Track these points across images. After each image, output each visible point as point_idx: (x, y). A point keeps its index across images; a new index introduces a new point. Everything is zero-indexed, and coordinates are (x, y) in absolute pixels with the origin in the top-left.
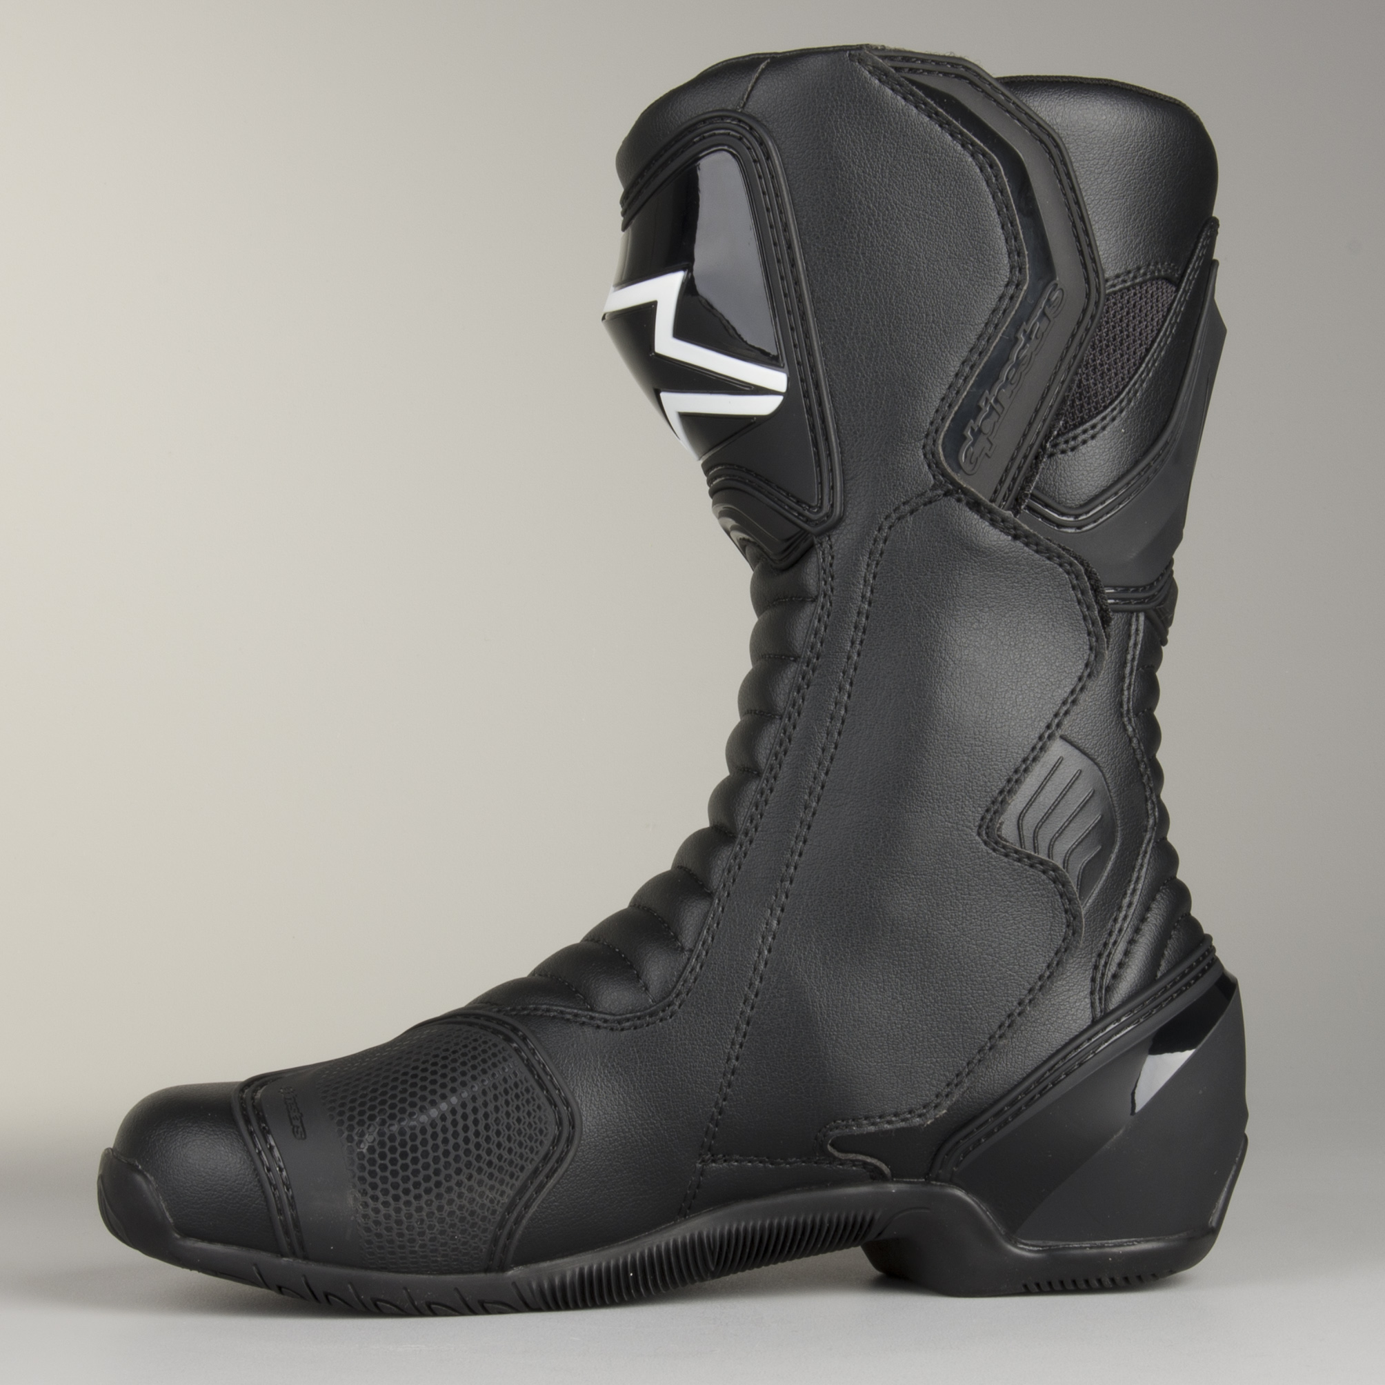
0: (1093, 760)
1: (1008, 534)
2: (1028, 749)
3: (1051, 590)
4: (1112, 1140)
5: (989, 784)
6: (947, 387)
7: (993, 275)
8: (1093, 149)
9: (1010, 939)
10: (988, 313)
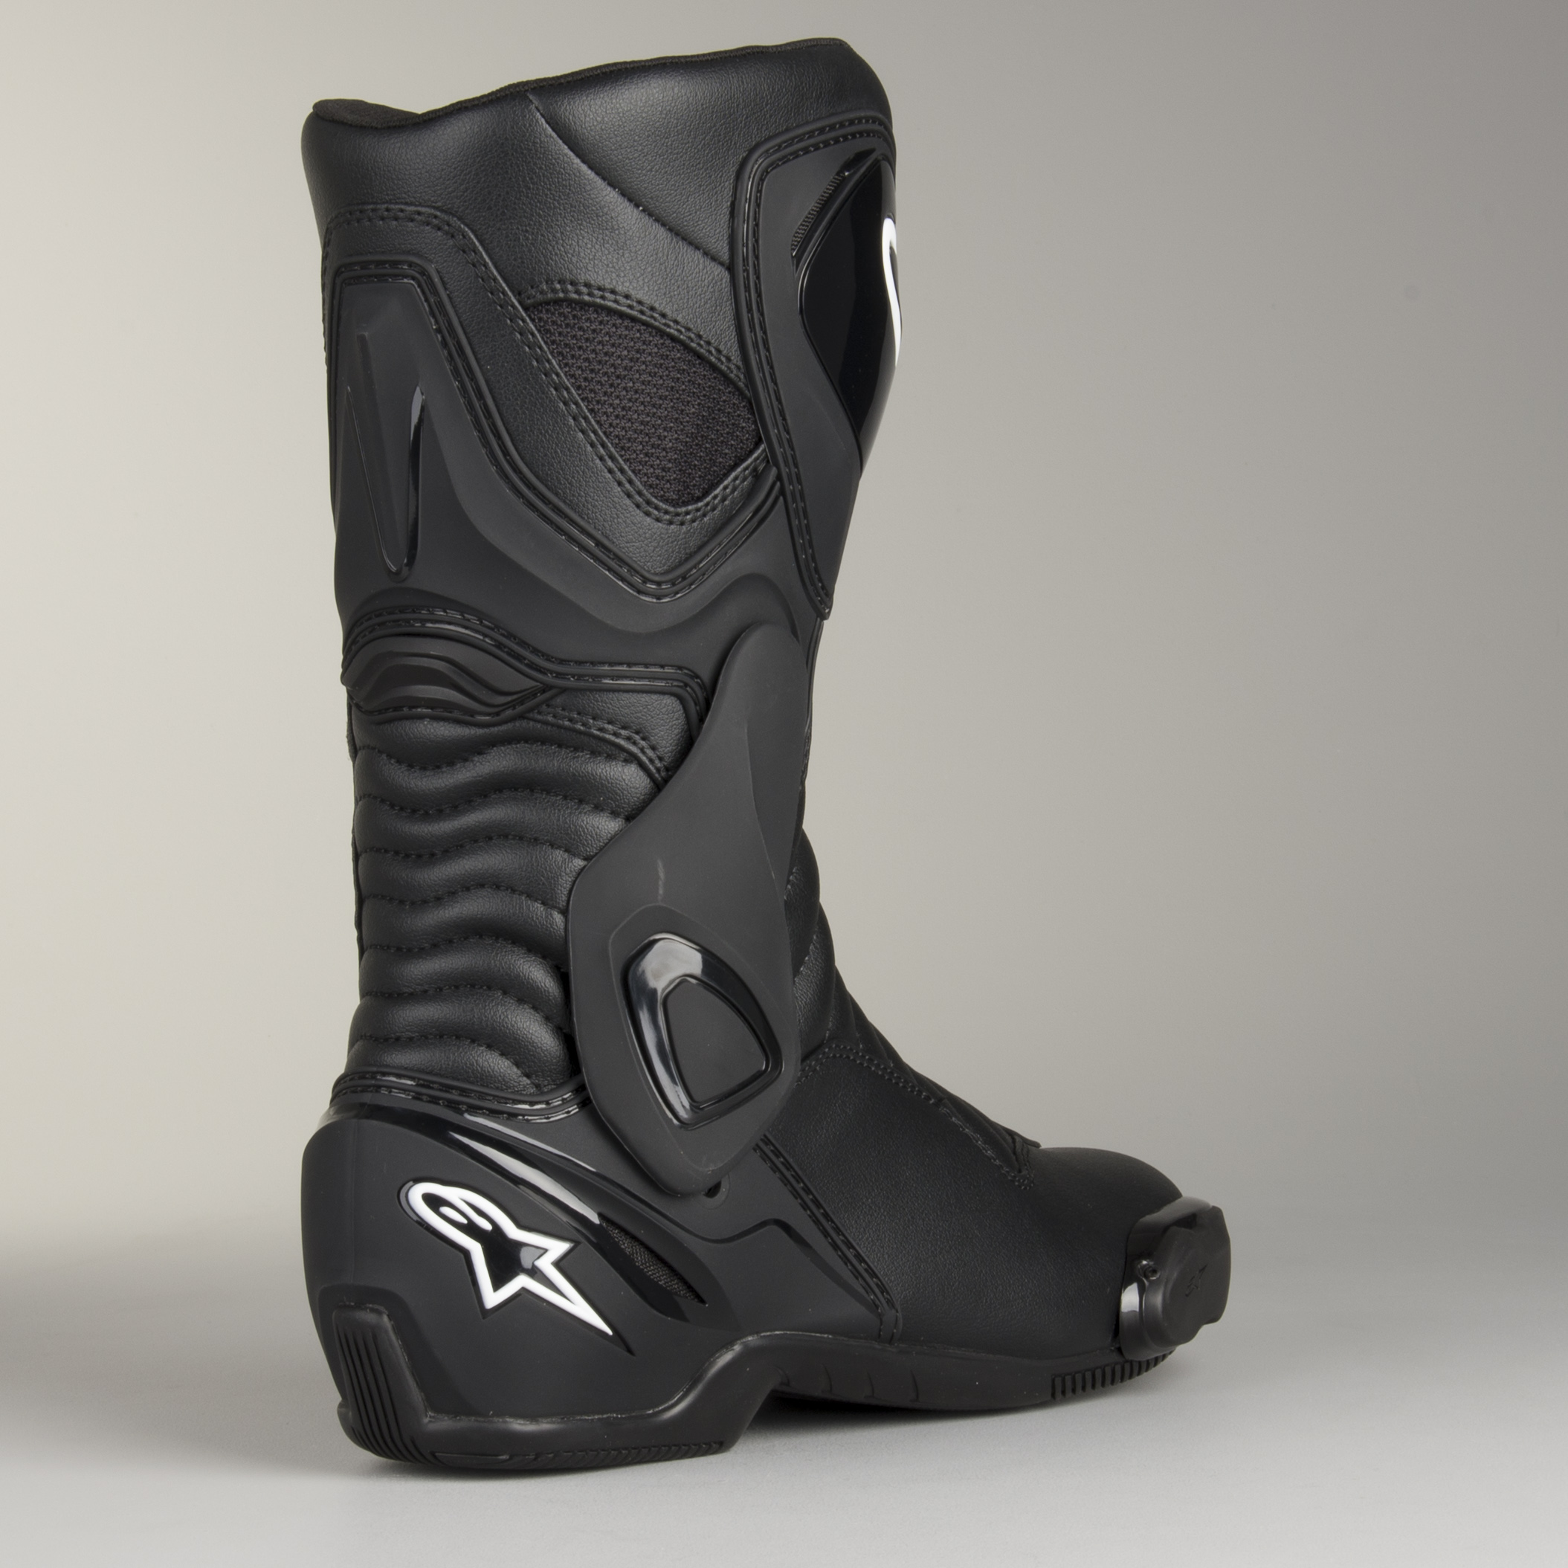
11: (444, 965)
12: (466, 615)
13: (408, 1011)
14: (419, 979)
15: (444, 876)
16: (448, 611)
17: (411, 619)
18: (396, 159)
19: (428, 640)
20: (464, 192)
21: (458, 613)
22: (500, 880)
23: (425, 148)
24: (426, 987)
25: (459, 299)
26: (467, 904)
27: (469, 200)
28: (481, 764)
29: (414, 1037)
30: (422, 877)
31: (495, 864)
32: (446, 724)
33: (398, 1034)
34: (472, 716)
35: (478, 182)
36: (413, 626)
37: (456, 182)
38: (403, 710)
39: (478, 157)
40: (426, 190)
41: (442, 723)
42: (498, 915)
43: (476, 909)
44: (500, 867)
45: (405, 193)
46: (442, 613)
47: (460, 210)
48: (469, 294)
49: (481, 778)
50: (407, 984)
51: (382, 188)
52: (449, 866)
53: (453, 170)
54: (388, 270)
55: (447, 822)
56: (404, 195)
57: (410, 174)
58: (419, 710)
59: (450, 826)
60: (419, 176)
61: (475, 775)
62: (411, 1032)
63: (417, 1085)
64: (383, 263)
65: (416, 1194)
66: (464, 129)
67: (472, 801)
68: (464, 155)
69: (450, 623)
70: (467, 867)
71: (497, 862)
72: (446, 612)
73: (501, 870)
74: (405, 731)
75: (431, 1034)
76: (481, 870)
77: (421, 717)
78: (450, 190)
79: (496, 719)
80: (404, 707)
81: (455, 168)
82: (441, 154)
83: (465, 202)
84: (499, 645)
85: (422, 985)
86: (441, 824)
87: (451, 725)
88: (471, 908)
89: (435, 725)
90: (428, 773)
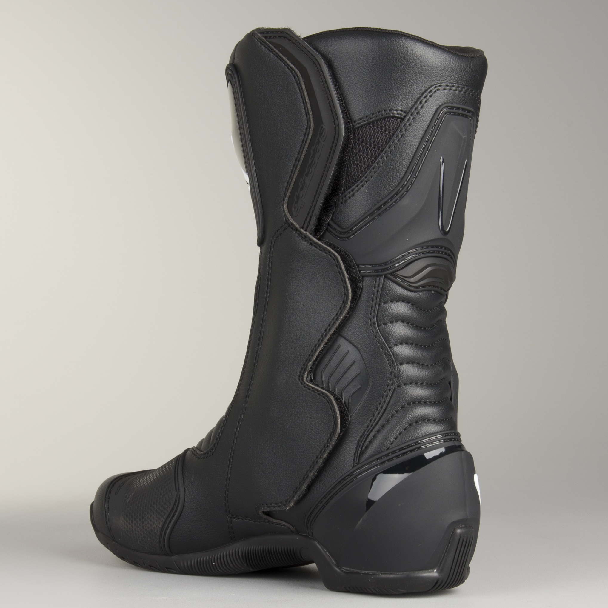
0: (355, 346)
1: (308, 243)
2: (317, 341)
3: (328, 267)
4: (358, 524)
5: (302, 357)
6: (288, 177)
7: (301, 125)
8: (344, 61)
9: (312, 427)
10: (301, 142)
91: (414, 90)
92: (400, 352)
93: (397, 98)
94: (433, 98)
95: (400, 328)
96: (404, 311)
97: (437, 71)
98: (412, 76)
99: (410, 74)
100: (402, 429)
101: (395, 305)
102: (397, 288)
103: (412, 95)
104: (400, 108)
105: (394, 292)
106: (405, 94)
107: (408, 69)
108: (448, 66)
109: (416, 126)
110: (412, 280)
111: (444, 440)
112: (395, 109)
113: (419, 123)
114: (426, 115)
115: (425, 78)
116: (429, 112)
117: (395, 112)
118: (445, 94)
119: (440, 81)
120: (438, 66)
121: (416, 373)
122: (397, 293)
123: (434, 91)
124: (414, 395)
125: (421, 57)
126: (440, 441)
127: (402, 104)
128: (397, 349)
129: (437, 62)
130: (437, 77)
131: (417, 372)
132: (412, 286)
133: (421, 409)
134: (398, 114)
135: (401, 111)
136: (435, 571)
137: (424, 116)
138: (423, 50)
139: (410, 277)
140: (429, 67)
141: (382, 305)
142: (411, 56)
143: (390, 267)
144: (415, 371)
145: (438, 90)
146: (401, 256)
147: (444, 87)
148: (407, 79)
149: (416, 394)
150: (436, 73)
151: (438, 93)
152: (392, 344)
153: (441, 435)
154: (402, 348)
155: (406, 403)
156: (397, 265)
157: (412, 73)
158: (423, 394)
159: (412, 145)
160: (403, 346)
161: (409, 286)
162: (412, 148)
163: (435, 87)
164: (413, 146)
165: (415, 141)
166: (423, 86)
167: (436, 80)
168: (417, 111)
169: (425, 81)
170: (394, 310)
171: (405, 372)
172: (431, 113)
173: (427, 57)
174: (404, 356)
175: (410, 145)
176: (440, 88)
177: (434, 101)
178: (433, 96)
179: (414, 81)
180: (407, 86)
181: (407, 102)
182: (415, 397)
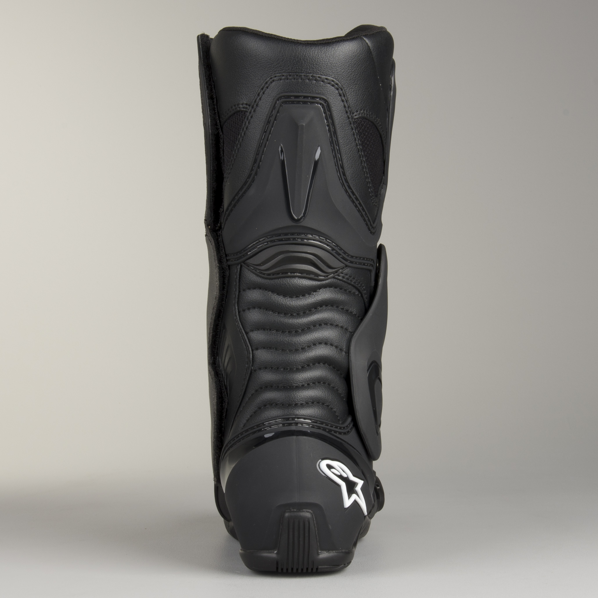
11: (311, 374)
12: (320, 237)
13: (301, 393)
14: (301, 380)
15: (307, 340)
16: (313, 235)
17: (296, 238)
18: (316, 56)
19: (305, 246)
20: (343, 73)
21: (318, 236)
22: (328, 341)
23: (330, 54)
24: (304, 383)
25: (336, 114)
26: (317, 351)
27: (344, 76)
28: (317, 295)
29: (303, 403)
30: (296, 340)
31: (327, 335)
32: (305, 280)
33: (296, 402)
34: (318, 277)
35: (348, 70)
36: (297, 241)
37: (341, 69)
38: (288, 274)
39: (350, 60)
40: (329, 70)
41: (304, 280)
42: (329, 355)
43: (321, 352)
44: (329, 336)
45: (319, 70)
46: (311, 236)
47: (340, 79)
48: (340, 112)
49: (318, 301)
50: (296, 383)
51: (307, 68)
52: (308, 336)
53: (340, 64)
54: (309, 100)
55: (305, 318)
56: (318, 71)
57: (322, 63)
58: (295, 274)
59: (306, 320)
60: (327, 64)
61: (316, 300)
62: (303, 401)
63: (312, 422)
64: (307, 97)
65: (323, 464)
66: (346, 48)
67: (311, 310)
68: (345, 58)
69: (314, 240)
70: (316, 336)
71: (327, 334)
72: (312, 236)
73: (329, 337)
74: (287, 282)
75: (310, 402)
76: (321, 337)
77: (295, 277)
78: (338, 71)
79: (326, 278)
80: (288, 273)
81: (341, 63)
82: (337, 57)
83: (342, 76)
84: (333, 249)
85: (302, 383)
86: (302, 319)
87: (308, 280)
88: (319, 352)
89: (301, 280)
90: (294, 299)
91: (254, 83)
92: (254, 337)
93: (242, 92)
94: (269, 89)
95: (255, 314)
96: (258, 298)
97: (272, 63)
98: (251, 70)
99: (249, 68)
100: (252, 412)
101: (251, 292)
102: (251, 276)
103: (253, 88)
104: (245, 102)
105: (249, 280)
106: (248, 88)
107: (246, 64)
108: (283, 56)
109: (256, 119)
110: (263, 267)
111: (282, 424)
112: (241, 103)
113: (259, 115)
114: (264, 106)
115: (262, 71)
116: (266, 103)
117: (241, 106)
118: (281, 84)
119: (277, 72)
120: (272, 57)
121: (269, 358)
122: (251, 280)
123: (269, 82)
124: (265, 379)
125: (254, 51)
126: (278, 425)
127: (246, 97)
128: (252, 335)
129: (270, 54)
130: (273, 68)
131: (271, 357)
132: (264, 274)
133: (268, 393)
134: (244, 108)
135: (246, 104)
136: (275, 552)
137: (262, 107)
138: (256, 43)
139: (259, 265)
140: (263, 60)
141: (241, 293)
142: (246, 51)
143: (243, 255)
144: (268, 355)
145: (273, 81)
146: (252, 244)
147: (279, 77)
148: (247, 74)
149: (266, 378)
150: (271, 64)
151: (274, 83)
152: (248, 330)
153: (281, 420)
154: (257, 333)
155: (258, 387)
156: (249, 254)
157: (250, 68)
158: (273, 379)
159: (254, 137)
160: (259, 332)
161: (261, 273)
162: (255, 140)
163: (271, 78)
164: (256, 138)
165: (257, 133)
166: (262, 78)
167: (273, 71)
168: (256, 104)
169: (263, 73)
170: (249, 297)
171: (258, 357)
172: (268, 104)
173: (259, 51)
174: (258, 341)
175: (253, 137)
176: (275, 79)
177: (270, 92)
178: (269, 87)
179: (253, 75)
180: (248, 80)
181: (250, 96)
182: (266, 382)
